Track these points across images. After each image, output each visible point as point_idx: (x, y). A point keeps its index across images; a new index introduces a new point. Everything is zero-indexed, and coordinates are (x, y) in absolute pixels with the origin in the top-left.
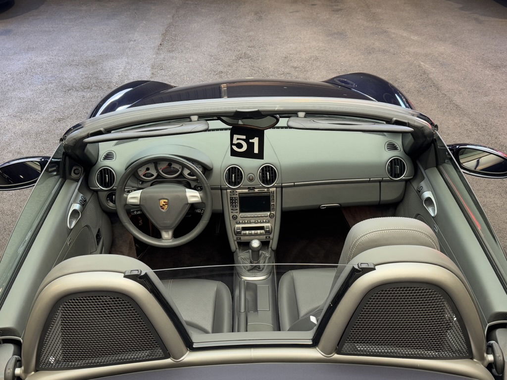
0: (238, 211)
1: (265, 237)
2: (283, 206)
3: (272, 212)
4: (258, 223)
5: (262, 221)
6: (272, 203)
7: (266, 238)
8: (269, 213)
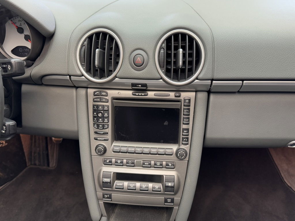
0: (109, 136)
1: (162, 198)
2: (208, 135)
3: (182, 147)
4: (150, 166)
5: (158, 164)
6: (184, 126)
7: (166, 201)
8: (174, 148)
